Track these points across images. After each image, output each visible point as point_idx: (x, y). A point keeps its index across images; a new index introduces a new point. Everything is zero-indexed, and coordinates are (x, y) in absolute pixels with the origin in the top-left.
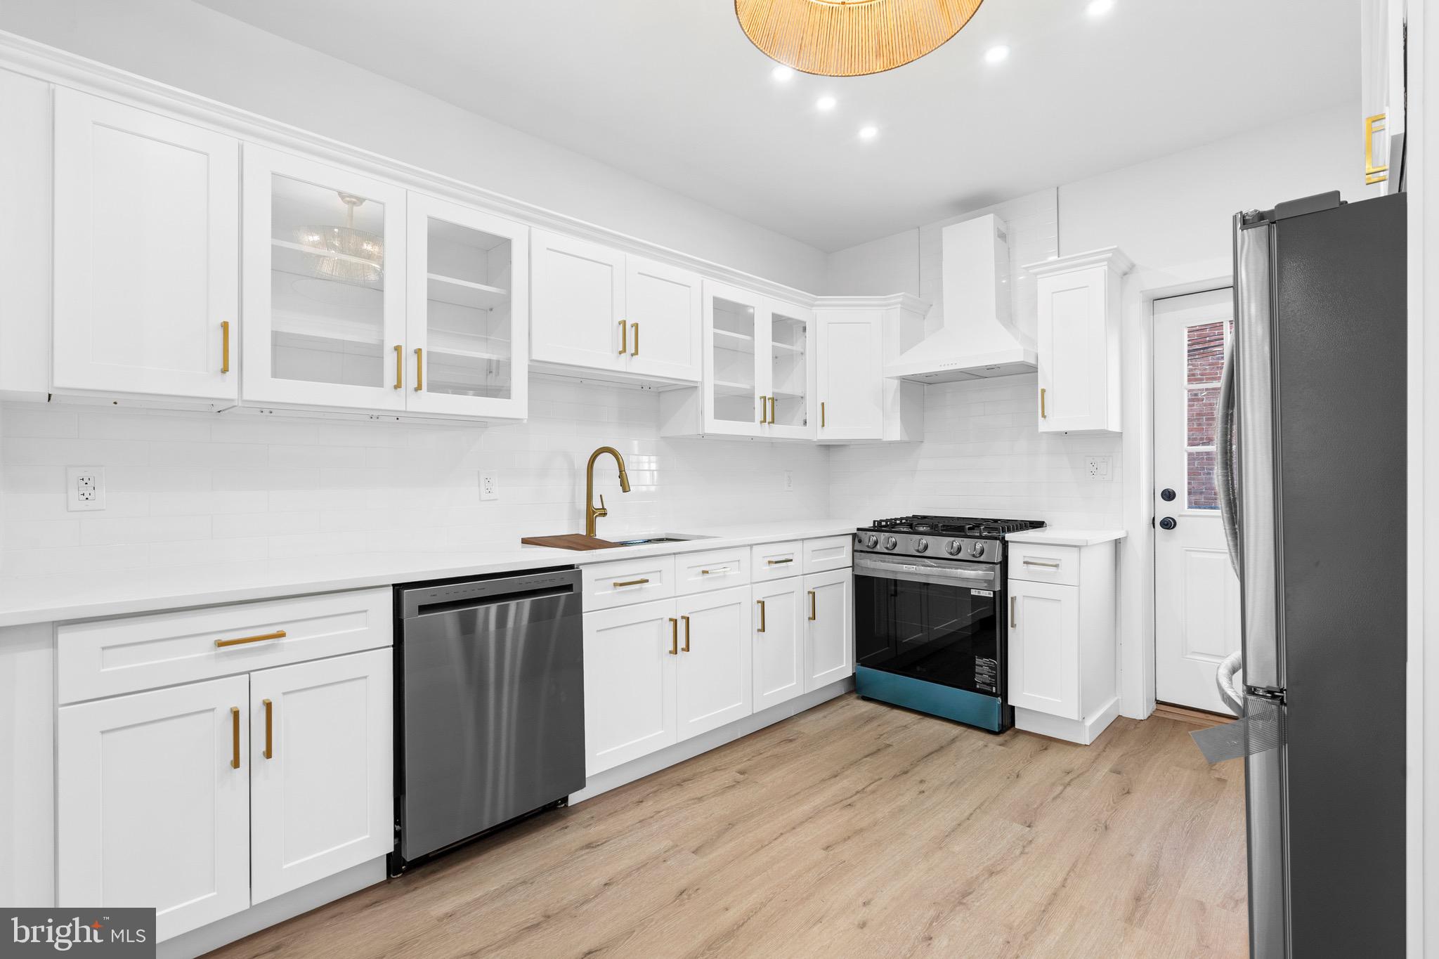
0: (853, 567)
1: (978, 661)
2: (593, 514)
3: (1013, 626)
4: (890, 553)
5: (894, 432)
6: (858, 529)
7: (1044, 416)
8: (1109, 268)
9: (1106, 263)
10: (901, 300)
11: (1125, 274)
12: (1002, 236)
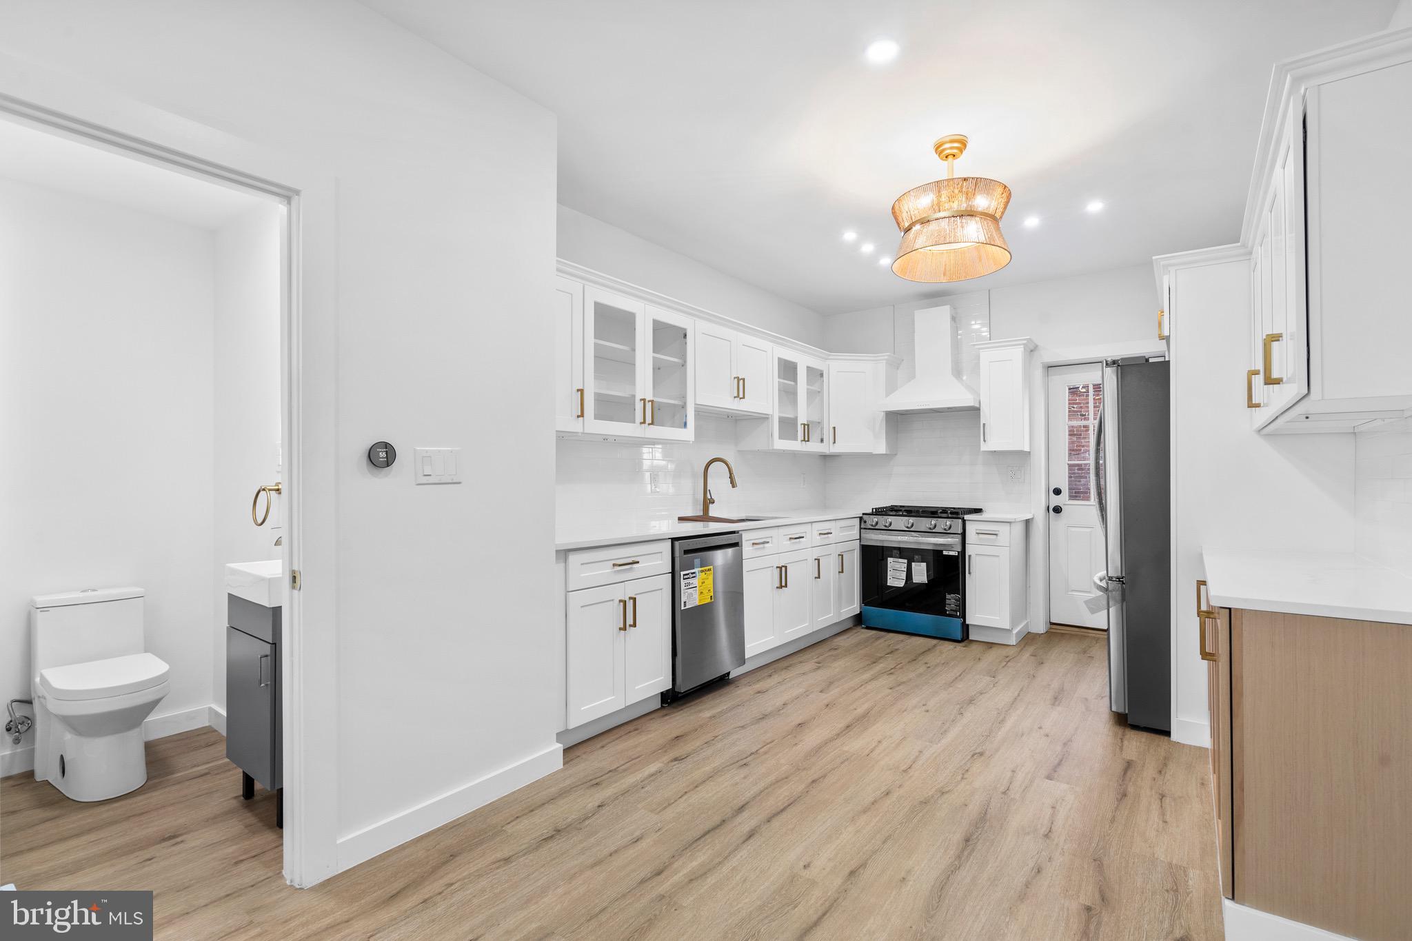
0: (860, 539)
1: (948, 596)
2: (707, 502)
3: (970, 573)
4: (887, 529)
5: (881, 448)
6: (863, 514)
7: (985, 441)
8: (1025, 349)
9: (1022, 346)
10: (886, 357)
11: (1032, 351)
12: (954, 319)
